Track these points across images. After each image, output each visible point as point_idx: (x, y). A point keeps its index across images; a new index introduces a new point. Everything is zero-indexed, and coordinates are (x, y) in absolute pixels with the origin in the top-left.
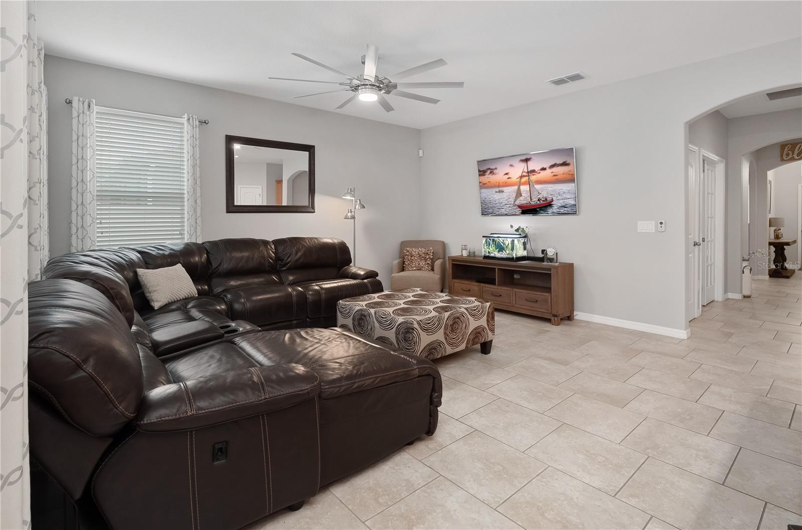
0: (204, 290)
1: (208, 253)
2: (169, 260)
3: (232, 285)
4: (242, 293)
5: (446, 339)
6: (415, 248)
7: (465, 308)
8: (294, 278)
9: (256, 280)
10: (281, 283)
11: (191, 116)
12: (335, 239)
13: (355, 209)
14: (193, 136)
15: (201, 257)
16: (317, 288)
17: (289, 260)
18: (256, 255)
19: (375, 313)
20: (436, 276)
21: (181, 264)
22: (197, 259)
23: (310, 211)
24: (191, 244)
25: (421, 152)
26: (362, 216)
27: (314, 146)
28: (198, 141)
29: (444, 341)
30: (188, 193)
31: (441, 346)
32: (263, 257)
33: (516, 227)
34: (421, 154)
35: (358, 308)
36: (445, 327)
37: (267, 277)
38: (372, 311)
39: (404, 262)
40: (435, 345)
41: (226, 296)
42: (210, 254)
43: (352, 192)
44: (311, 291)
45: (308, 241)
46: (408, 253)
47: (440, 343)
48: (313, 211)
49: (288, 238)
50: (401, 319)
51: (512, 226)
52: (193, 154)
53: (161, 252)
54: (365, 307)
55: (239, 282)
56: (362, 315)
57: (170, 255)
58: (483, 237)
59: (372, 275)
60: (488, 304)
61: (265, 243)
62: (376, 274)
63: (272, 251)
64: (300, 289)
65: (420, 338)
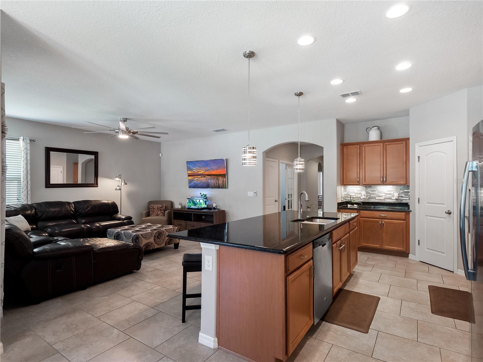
0: (34, 228)
1: (35, 209)
2: (14, 213)
3: (49, 225)
4: (57, 228)
5: (155, 241)
6: (156, 205)
7: (165, 229)
8: (85, 221)
9: (63, 222)
10: (78, 223)
11: (25, 138)
12: (110, 201)
13: (121, 185)
14: (26, 148)
15: (32, 211)
16: (98, 225)
17: (83, 212)
18: (63, 210)
19: (124, 233)
20: (165, 218)
21: (21, 214)
22: (29, 212)
23: (95, 186)
24: (25, 205)
25: (160, 154)
26: (125, 189)
27: (98, 152)
28: (29, 151)
29: (154, 242)
30: (23, 178)
31: (152, 245)
32: (68, 211)
33: (202, 194)
34: (161, 156)
35: (116, 231)
36: (154, 237)
37: (70, 221)
38: (123, 232)
39: (149, 212)
40: (149, 244)
41: (48, 230)
42: (37, 209)
43: (120, 176)
44: (94, 226)
45: (94, 202)
46: (151, 207)
47: (152, 243)
48: (97, 186)
49: (82, 201)
50: (134, 234)
51: (201, 194)
52: (26, 158)
53: (9, 209)
54: (120, 231)
55: (54, 224)
56: (118, 234)
57: (15, 210)
58: (187, 199)
59: (129, 218)
60: (177, 228)
61: (69, 203)
62: (131, 218)
63: (73, 208)
64: (88, 225)
65: (142, 241)
